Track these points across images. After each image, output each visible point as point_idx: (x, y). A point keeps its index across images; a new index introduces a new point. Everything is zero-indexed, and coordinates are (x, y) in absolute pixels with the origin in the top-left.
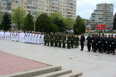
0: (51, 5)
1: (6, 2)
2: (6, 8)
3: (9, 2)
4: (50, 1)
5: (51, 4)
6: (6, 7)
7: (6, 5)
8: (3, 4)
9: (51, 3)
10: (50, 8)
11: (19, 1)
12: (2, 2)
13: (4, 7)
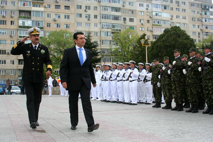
0: (201, 30)
1: (110, 30)
2: (110, 41)
3: (117, 30)
4: (200, 22)
5: (201, 27)
6: (111, 39)
7: (110, 36)
8: (105, 34)
9: (201, 25)
10: (201, 35)
11: (136, 26)
12: (103, 30)
13: (106, 40)
